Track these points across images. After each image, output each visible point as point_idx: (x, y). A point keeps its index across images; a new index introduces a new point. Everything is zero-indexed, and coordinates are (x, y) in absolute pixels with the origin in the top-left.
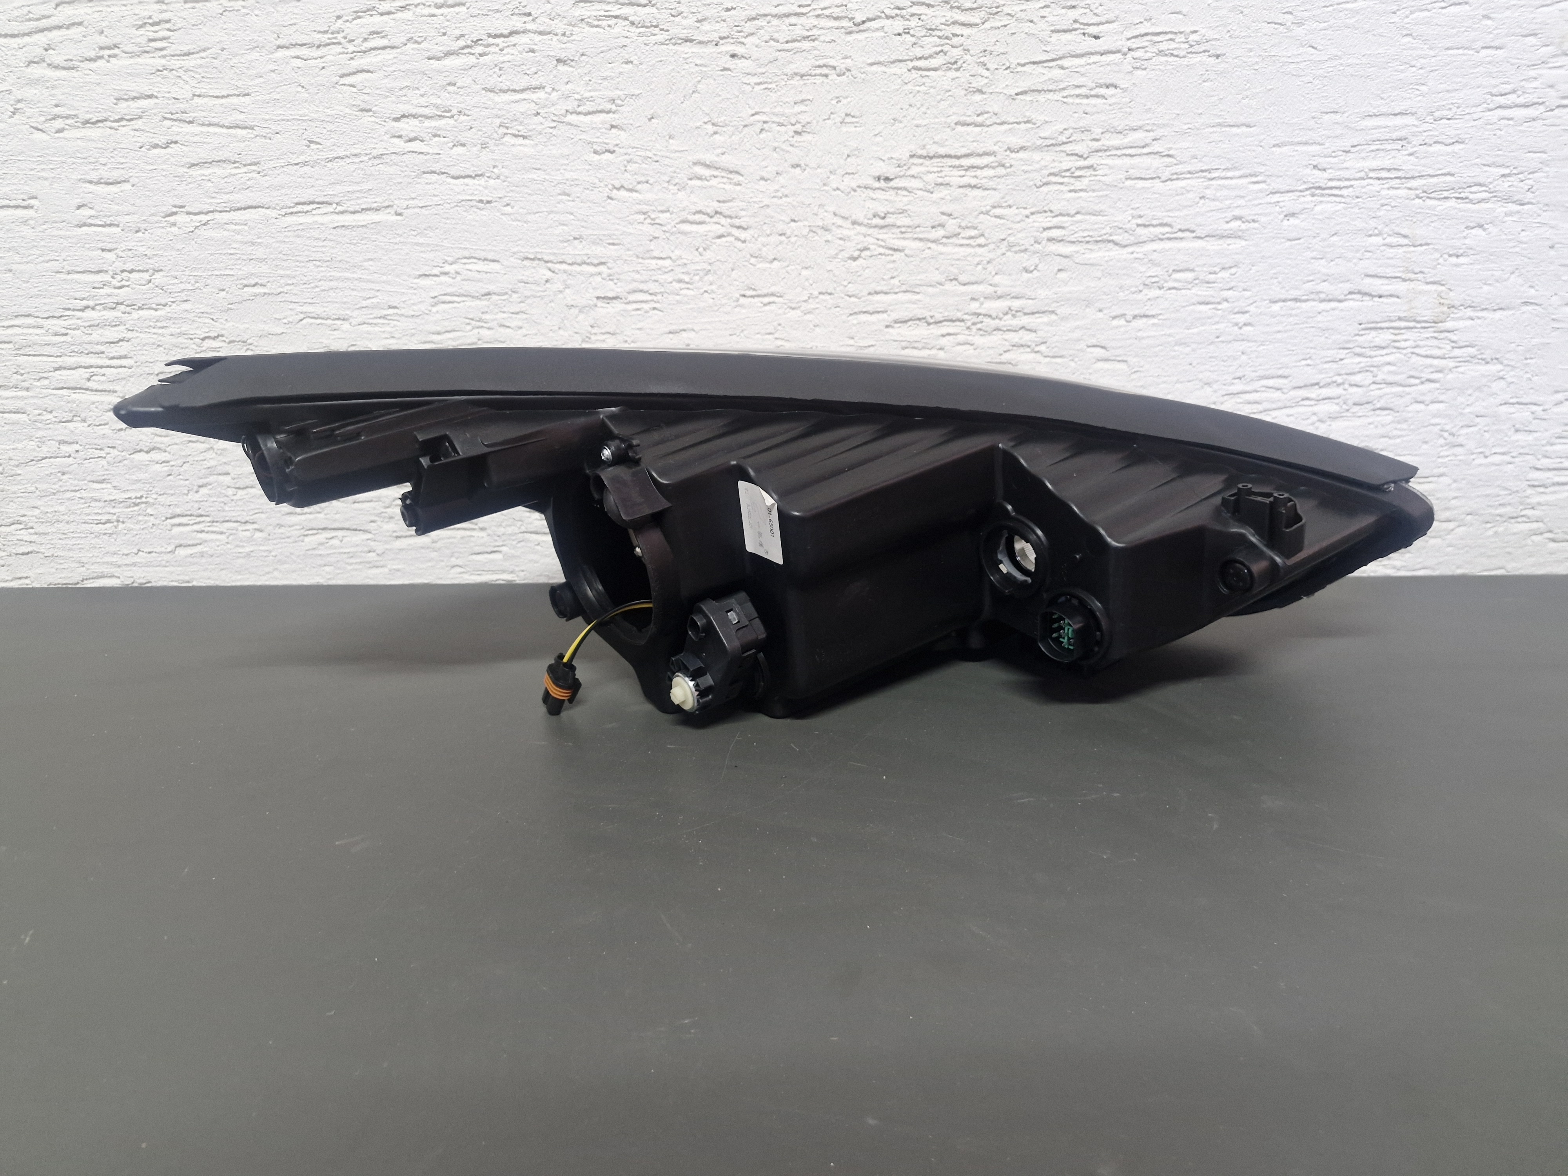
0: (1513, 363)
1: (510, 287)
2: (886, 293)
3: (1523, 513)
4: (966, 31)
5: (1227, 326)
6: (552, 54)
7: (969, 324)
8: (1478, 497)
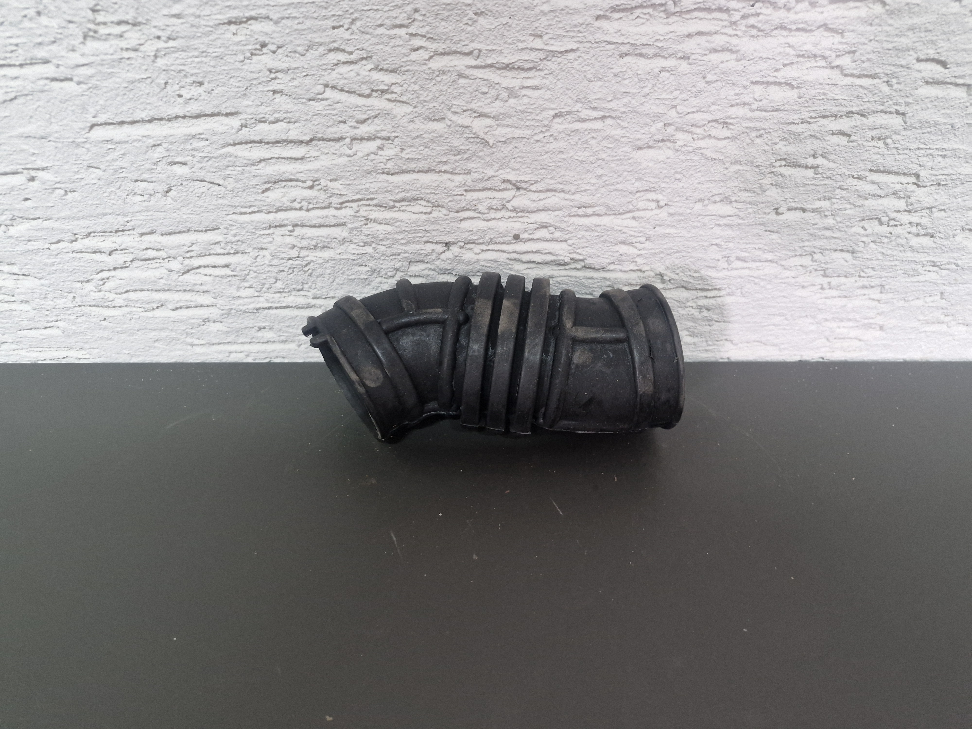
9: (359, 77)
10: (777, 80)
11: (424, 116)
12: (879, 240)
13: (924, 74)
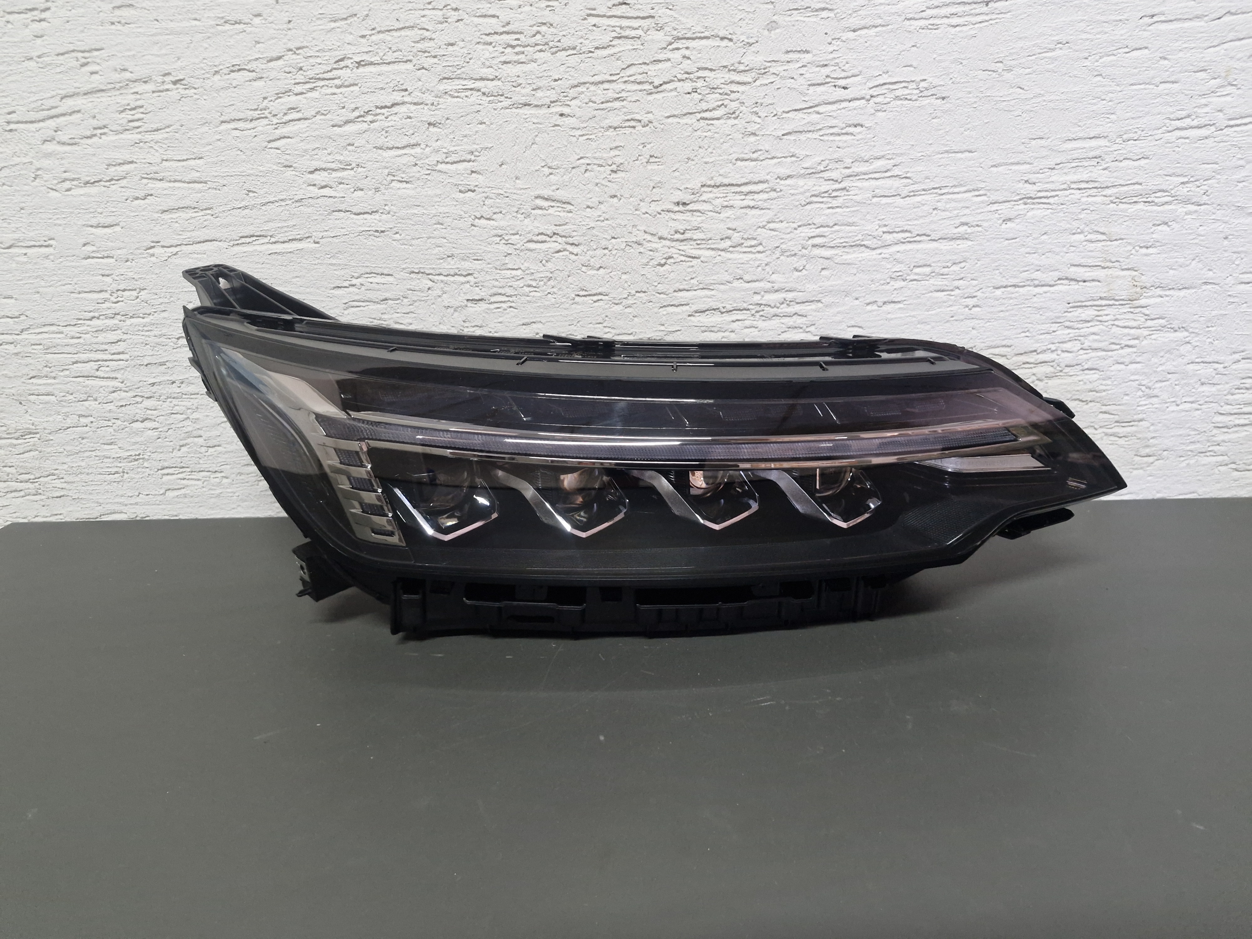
0: (1197, 331)
1: (402, 294)
2: (688, 290)
3: (1210, 449)
4: (741, 88)
5: (959, 308)
6: (425, 119)
7: (753, 312)
8: (1172, 436)
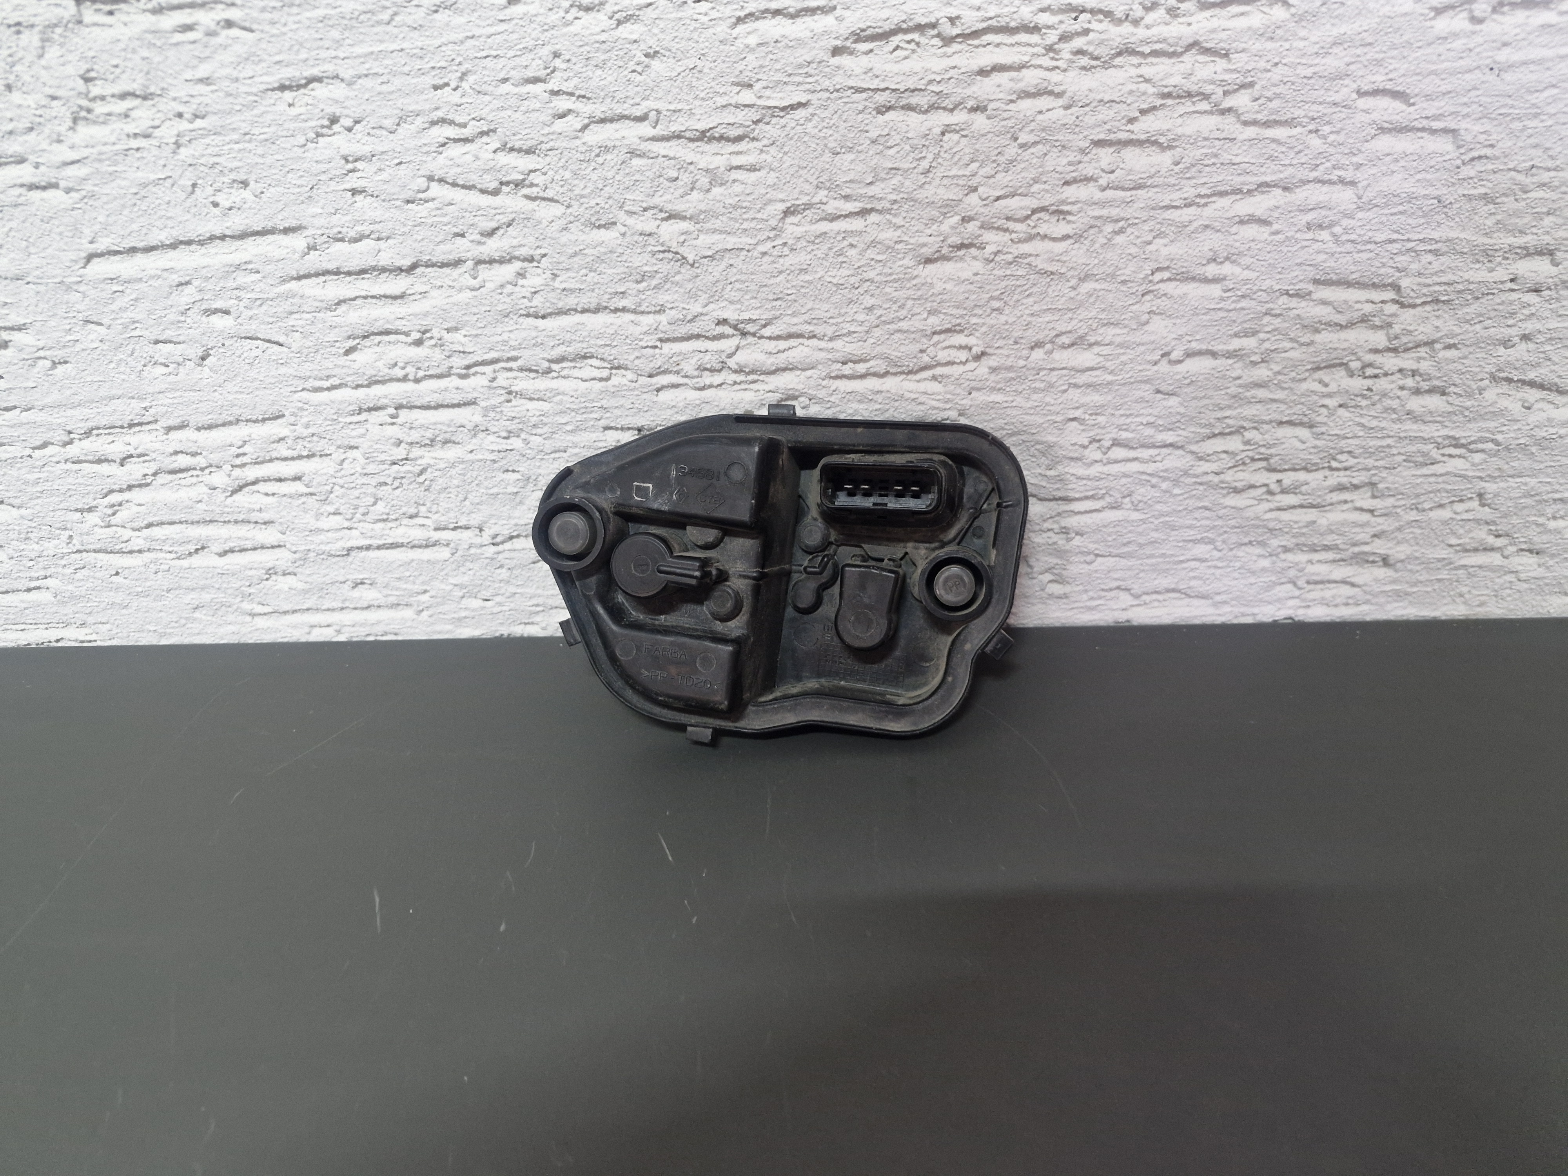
9: (478, 163)
10: (1134, 137)
11: (583, 220)
12: (1353, 403)
13: (1375, 116)
